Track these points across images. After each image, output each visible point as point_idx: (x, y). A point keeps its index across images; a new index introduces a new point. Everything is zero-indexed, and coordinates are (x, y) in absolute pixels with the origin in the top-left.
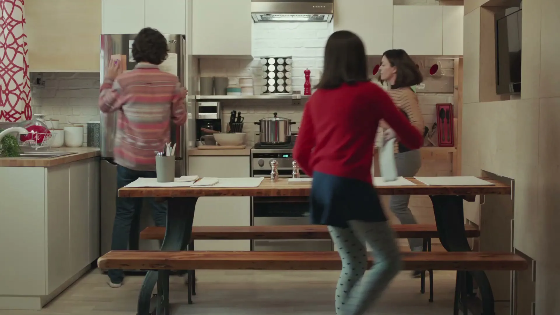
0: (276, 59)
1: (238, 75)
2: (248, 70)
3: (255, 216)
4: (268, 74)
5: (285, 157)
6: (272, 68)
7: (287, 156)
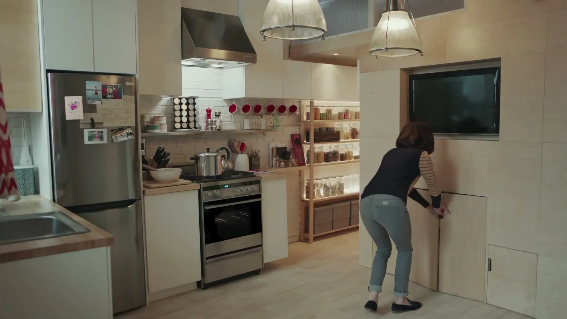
0: (187, 99)
1: (150, 113)
2: (158, 109)
3: (207, 243)
4: (181, 112)
5: (226, 188)
6: (184, 107)
7: (227, 186)
